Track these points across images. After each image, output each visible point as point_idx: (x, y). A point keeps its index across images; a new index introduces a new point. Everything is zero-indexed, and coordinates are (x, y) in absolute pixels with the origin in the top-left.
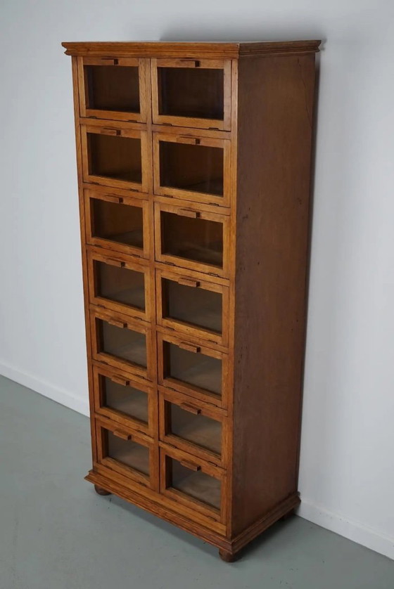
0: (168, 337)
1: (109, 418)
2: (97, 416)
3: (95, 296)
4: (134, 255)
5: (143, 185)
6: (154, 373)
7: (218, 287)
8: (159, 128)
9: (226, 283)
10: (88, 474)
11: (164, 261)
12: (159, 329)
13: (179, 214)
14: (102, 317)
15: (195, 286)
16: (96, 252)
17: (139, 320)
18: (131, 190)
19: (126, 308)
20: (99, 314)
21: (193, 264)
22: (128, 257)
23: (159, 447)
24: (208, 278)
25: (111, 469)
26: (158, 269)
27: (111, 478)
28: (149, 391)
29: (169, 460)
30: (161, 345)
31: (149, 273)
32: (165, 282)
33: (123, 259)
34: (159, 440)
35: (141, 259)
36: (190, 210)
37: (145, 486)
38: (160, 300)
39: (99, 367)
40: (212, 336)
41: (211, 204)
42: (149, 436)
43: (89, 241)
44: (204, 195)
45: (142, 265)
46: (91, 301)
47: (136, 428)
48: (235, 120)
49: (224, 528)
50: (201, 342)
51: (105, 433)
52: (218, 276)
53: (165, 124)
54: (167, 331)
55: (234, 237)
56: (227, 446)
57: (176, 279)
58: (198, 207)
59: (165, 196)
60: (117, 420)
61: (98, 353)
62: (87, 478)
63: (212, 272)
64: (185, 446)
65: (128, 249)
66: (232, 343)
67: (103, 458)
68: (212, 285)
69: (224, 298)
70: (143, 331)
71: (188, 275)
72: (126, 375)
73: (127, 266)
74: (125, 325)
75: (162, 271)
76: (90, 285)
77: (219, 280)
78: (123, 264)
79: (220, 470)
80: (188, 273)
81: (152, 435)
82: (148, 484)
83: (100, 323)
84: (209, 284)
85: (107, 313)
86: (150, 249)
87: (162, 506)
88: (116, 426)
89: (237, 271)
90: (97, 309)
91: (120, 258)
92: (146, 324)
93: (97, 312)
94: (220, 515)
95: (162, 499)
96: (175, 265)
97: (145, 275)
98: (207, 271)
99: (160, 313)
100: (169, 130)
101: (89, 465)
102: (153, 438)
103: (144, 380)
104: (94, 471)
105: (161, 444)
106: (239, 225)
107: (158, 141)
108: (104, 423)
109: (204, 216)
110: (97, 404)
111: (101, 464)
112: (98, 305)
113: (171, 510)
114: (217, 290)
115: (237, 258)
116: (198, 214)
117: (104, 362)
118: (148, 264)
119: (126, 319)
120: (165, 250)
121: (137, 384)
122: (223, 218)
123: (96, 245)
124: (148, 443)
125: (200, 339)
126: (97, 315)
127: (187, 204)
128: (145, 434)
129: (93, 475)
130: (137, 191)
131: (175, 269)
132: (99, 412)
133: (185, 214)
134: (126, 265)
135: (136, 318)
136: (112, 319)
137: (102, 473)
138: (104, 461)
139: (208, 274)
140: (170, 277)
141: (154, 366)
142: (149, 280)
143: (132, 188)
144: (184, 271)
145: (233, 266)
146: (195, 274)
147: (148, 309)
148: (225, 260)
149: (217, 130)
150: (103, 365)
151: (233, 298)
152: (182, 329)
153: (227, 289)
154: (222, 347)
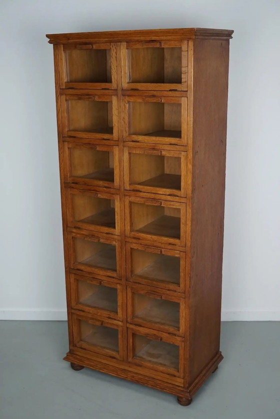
0: (134, 245)
1: (83, 311)
2: (73, 311)
4: (106, 187)
5: (114, 135)
6: (123, 273)
7: (177, 204)
8: (128, 93)
9: (183, 200)
11: (132, 189)
12: (127, 239)
15: (158, 205)
16: (73, 188)
17: (110, 235)
18: (104, 139)
19: (99, 227)
20: (76, 233)
21: (156, 189)
22: (101, 189)
23: (127, 328)
24: (169, 198)
26: (127, 196)
27: (85, 356)
28: (119, 287)
29: (135, 337)
30: (129, 251)
31: (119, 200)
33: (97, 191)
34: (127, 322)
35: (112, 190)
36: (154, 150)
37: (115, 358)
38: (128, 218)
39: (75, 274)
40: (171, 240)
41: (171, 144)
42: (118, 320)
43: (67, 180)
44: (166, 138)
45: (113, 194)
46: (68, 225)
47: (107, 316)
48: (191, 82)
49: (182, 381)
50: (163, 246)
52: (177, 196)
53: (132, 89)
54: (134, 240)
55: (190, 166)
56: (184, 320)
57: (142, 201)
58: (160, 147)
59: (133, 141)
60: (91, 311)
61: (74, 263)
62: (65, 359)
63: (171, 193)
64: (149, 324)
65: (100, 183)
66: (188, 244)
67: (78, 342)
68: (172, 203)
69: (182, 212)
70: (114, 243)
71: (152, 198)
72: (99, 277)
73: (100, 196)
75: (130, 196)
77: (177, 199)
78: (97, 194)
79: (179, 339)
80: (153, 196)
81: (121, 319)
82: (117, 356)
84: (169, 203)
85: (82, 232)
86: (120, 181)
87: (130, 371)
88: (90, 316)
89: (192, 190)
90: (74, 230)
91: (94, 190)
92: (116, 237)
93: (74, 233)
94: (178, 371)
95: (130, 367)
96: (141, 191)
97: (115, 201)
98: (168, 193)
99: (128, 228)
100: (136, 93)
102: (122, 322)
103: (115, 280)
104: (71, 353)
105: (128, 325)
106: (194, 158)
107: (127, 102)
108: (79, 316)
109: (165, 154)
112: (75, 227)
113: (137, 373)
114: (176, 206)
115: (192, 182)
116: (161, 152)
117: (79, 270)
118: (118, 192)
119: (99, 235)
121: (109, 282)
122: (181, 154)
123: (73, 183)
124: (117, 326)
125: (161, 244)
126: (74, 235)
127: (151, 146)
128: (115, 319)
129: (70, 356)
130: (109, 140)
131: (142, 194)
132: (75, 308)
133: (150, 153)
135: (107, 233)
136: (87, 236)
137: (77, 353)
138: (79, 344)
139: (169, 195)
140: (136, 200)
141: (123, 268)
142: (119, 205)
143: (105, 138)
144: (149, 195)
145: (190, 188)
146: (157, 197)
147: (118, 226)
148: (182, 184)
149: (176, 90)
150: (79, 272)
151: (189, 210)
152: (147, 237)
153: (184, 205)
154: (180, 247)
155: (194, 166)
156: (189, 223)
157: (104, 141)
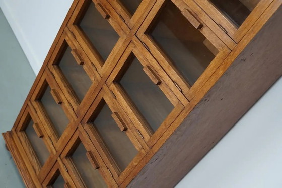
0: (108, 98)
1: (36, 113)
2: (29, 104)
3: (74, 24)
4: (121, 16)
6: (82, 113)
7: (175, 100)
9: (185, 102)
10: (6, 132)
11: (143, 40)
12: (105, 87)
13: (183, 13)
14: (69, 43)
15: (156, 83)
17: (94, 68)
20: (69, 38)
21: (166, 63)
22: (115, 14)
23: (57, 161)
24: (171, 84)
25: (21, 142)
26: (133, 43)
27: (18, 146)
28: (72, 121)
29: (58, 173)
30: (99, 99)
31: (124, 40)
32: (132, 57)
33: (110, 12)
34: (60, 156)
35: (124, 24)
36: (195, 16)
37: (35, 172)
38: (119, 67)
39: (48, 75)
40: (143, 130)
41: (220, 25)
42: (55, 147)
44: (219, 13)
45: (122, 30)
46: (69, 25)
47: (50, 135)
50: (131, 125)
51: (29, 119)
52: (181, 91)
54: (110, 95)
55: (221, 72)
57: (144, 64)
58: (204, 18)
60: (41, 118)
61: (53, 65)
62: (3, 134)
63: (178, 82)
64: (74, 176)
65: (119, 8)
66: (156, 149)
67: (20, 131)
68: (171, 94)
69: (174, 112)
70: (93, 79)
71: (155, 68)
72: (63, 97)
73: (110, 21)
74: (82, 63)
75: (135, 47)
76: (74, 13)
77: (179, 95)
78: (108, 17)
80: (157, 67)
81: (57, 149)
82: (38, 173)
83: (65, 46)
84: (169, 91)
85: (74, 43)
86: (138, 22)
88: (38, 121)
89: (201, 101)
90: (69, 35)
91: (109, 10)
92: (97, 75)
93: (68, 36)
96: (149, 52)
97: (120, 39)
98: (174, 79)
99: (113, 77)
101: (9, 127)
102: (57, 151)
103: (72, 111)
104: (10, 133)
105: (59, 159)
106: (233, 65)
108: (32, 112)
109: (205, 32)
110: (34, 97)
111: (17, 133)
112: (72, 32)
114: (173, 100)
115: (209, 91)
116: (201, 26)
117: (53, 74)
118: (128, 33)
119: (86, 60)
120: (149, 32)
121: (67, 110)
122: (223, 48)
124: (52, 152)
125: (132, 123)
126: (67, 39)
127: (196, 9)
128: (53, 144)
129: (9, 135)
131: (148, 55)
132: (32, 103)
133: (188, 17)
134: (110, 19)
135: (92, 64)
136: (75, 51)
137: (14, 139)
138: (19, 133)
139: (174, 82)
140: (139, 57)
141: (86, 109)
142: (121, 46)
144: (154, 63)
145: (202, 96)
146: (162, 73)
147: (106, 67)
148: (197, 83)
150: (52, 76)
151: (181, 119)
152: (123, 103)
153: (182, 108)
154: (145, 144)
155: (226, 73)
156: (172, 129)
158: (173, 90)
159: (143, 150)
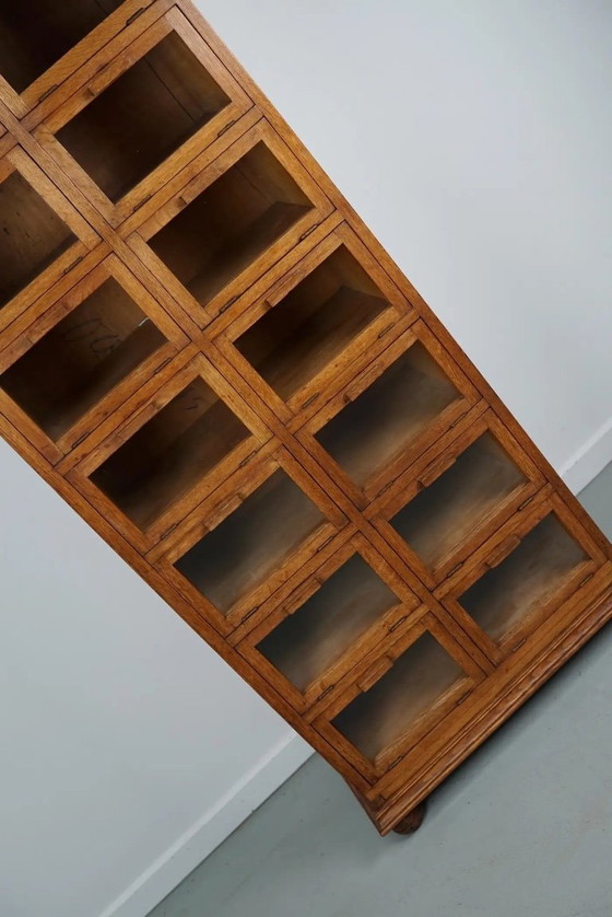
0: (316, 419)
2: (310, 717)
3: (144, 530)
4: (158, 370)
5: (82, 238)
7: (329, 241)
8: (38, 115)
11: (216, 311)
12: (293, 426)
14: (185, 547)
16: (85, 456)
17: (252, 460)
18: (67, 271)
19: (214, 473)
20: (174, 550)
22: (150, 385)
23: (440, 602)
24: (306, 245)
26: (218, 336)
28: (357, 544)
29: (467, 599)
30: (316, 447)
31: (207, 364)
34: (431, 592)
35: (176, 361)
38: (258, 381)
39: (246, 636)
42: (412, 612)
43: (55, 454)
45: (186, 367)
46: (143, 547)
47: (385, 631)
52: (318, 225)
53: (43, 98)
54: (309, 411)
57: (260, 312)
58: (203, 163)
59: (136, 208)
61: (225, 615)
65: (139, 373)
67: (374, 763)
68: (319, 250)
70: (273, 466)
75: (225, 331)
77: (323, 230)
79: (541, 497)
80: (270, 277)
81: (416, 602)
82: (470, 683)
83: (188, 563)
84: (313, 256)
85: (187, 528)
88: (351, 679)
92: (267, 449)
94: (589, 558)
96: (239, 297)
97: (203, 376)
98: (295, 240)
100: (59, 97)
102: (421, 603)
103: (336, 540)
105: (438, 594)
107: (53, 138)
108: (331, 708)
110: (294, 697)
111: (378, 779)
112: (162, 538)
114: (331, 246)
117: (249, 614)
118: (194, 350)
119: (231, 487)
122: (255, 133)
123: (75, 446)
124: (420, 623)
125: (365, 353)
126: (173, 557)
128: (405, 618)
130: (80, 259)
131: (246, 300)
132: (308, 705)
135: (242, 464)
137: (391, 789)
139: (301, 240)
143: (67, 266)
146: (280, 269)
149: (142, 11)
152: (328, 375)
153: (344, 228)
154: (404, 319)
157: (71, 274)
158: (313, 244)
159: (414, 327)
